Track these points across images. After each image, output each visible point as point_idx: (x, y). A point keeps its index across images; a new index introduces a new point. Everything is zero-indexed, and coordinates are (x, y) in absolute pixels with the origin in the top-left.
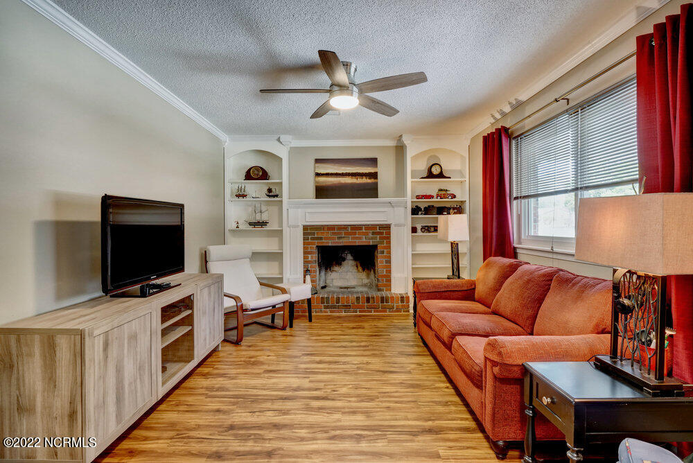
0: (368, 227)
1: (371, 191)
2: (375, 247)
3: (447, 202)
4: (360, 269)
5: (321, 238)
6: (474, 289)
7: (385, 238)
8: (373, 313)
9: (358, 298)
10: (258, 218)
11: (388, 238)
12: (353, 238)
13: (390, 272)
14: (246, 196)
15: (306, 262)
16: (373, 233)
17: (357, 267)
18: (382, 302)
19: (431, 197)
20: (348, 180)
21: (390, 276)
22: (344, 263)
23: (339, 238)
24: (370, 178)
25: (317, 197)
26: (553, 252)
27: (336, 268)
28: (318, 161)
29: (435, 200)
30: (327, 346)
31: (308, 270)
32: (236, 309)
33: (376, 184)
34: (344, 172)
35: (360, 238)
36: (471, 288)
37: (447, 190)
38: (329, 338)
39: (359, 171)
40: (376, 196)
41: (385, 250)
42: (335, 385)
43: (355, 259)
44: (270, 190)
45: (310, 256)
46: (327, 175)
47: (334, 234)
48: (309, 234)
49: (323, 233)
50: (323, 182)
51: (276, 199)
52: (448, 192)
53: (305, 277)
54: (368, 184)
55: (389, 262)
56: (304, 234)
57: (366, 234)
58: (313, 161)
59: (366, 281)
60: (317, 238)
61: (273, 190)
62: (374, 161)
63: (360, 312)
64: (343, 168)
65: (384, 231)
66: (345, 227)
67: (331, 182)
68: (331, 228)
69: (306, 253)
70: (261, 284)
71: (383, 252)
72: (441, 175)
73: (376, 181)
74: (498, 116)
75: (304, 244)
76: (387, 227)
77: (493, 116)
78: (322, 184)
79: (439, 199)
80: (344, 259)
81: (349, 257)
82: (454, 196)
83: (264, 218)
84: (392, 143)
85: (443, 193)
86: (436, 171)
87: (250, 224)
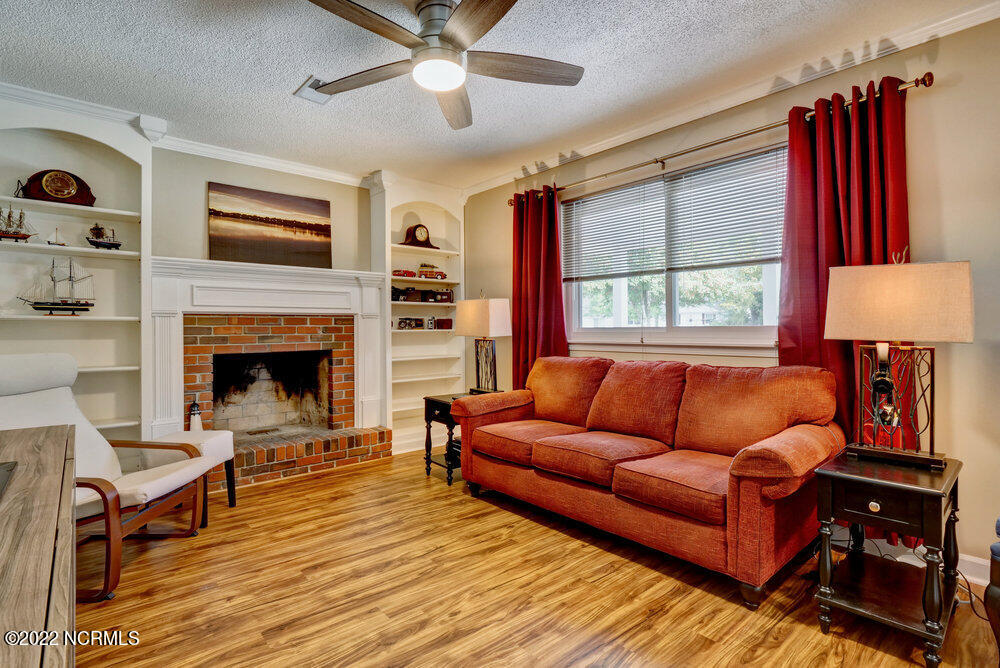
0: (317, 319)
1: (320, 256)
2: (327, 354)
3: (434, 284)
4: (283, 394)
5: (224, 340)
6: (533, 402)
7: (343, 338)
8: (335, 468)
9: (309, 446)
10: (62, 292)
11: (350, 338)
12: (289, 339)
13: (352, 394)
14: (25, 237)
15: (189, 388)
16: (326, 330)
17: (277, 391)
18: (351, 446)
19: (412, 274)
20: (279, 233)
21: (351, 402)
22: (254, 387)
23: (262, 339)
24: (318, 235)
25: (212, 256)
26: (643, 345)
27: (236, 398)
28: (212, 186)
29: (416, 279)
30: (332, 541)
31: (194, 405)
32: (100, 509)
33: (328, 246)
34: (271, 216)
35: (302, 339)
36: (527, 402)
37: (433, 267)
38: (310, 526)
39: (298, 220)
40: (330, 266)
41: (345, 359)
42: (441, 603)
43: (274, 378)
44: (98, 231)
45: (198, 375)
46: (235, 217)
47: (252, 330)
48: (200, 331)
49: (229, 329)
50: (226, 230)
51: (113, 251)
52: (435, 270)
53: (188, 418)
54: (314, 244)
55: (351, 377)
56: (186, 330)
57: (313, 331)
58: (203, 187)
59: (293, 415)
60: (215, 340)
61: (109, 233)
62: (324, 206)
63: (313, 469)
64: (268, 209)
65: (343, 326)
66: (274, 318)
67: (244, 231)
68: (246, 319)
69: (190, 368)
70: (114, 444)
71: (340, 362)
72: (427, 244)
73: (328, 239)
74: (533, 170)
75: (186, 351)
76: (348, 320)
77: (524, 169)
78: (224, 234)
79: (423, 278)
80: (253, 380)
81: (264, 374)
82: (444, 277)
83: (81, 293)
84: (354, 181)
85: (427, 270)
86: (420, 235)
87: (38, 306)
